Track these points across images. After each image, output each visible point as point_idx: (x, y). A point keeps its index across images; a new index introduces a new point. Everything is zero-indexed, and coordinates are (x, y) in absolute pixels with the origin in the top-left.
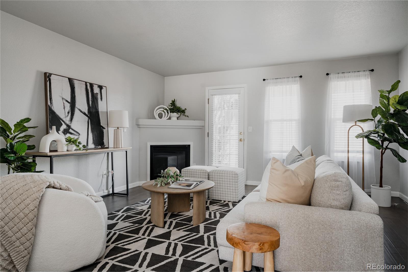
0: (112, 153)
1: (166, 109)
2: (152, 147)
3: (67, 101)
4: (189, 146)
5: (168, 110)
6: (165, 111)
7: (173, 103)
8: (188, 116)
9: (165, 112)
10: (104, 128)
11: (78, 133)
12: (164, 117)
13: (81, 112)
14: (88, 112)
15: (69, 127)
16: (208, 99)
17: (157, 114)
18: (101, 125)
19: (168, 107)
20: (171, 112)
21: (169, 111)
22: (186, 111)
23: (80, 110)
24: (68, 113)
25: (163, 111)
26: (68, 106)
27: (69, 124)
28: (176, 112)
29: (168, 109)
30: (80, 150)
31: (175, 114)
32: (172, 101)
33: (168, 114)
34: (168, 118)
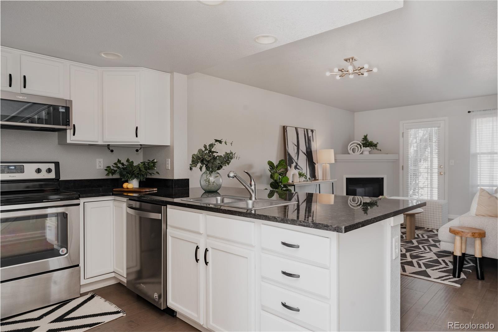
0: (319, 184)
1: (359, 145)
2: (347, 179)
3: (295, 145)
4: (383, 179)
5: (361, 145)
6: (358, 146)
7: (365, 138)
8: (380, 150)
9: (358, 147)
10: (315, 164)
11: (302, 168)
12: (358, 151)
13: (303, 152)
14: (306, 152)
15: (297, 164)
16: (403, 133)
17: (351, 149)
18: (314, 161)
19: (361, 142)
20: (363, 147)
21: (362, 146)
22: (378, 145)
23: (302, 151)
24: (296, 153)
25: (357, 146)
26: (296, 148)
27: (297, 162)
28: (369, 147)
29: (361, 144)
30: (307, 181)
31: (368, 148)
32: (364, 136)
33: (361, 148)
34: (361, 152)
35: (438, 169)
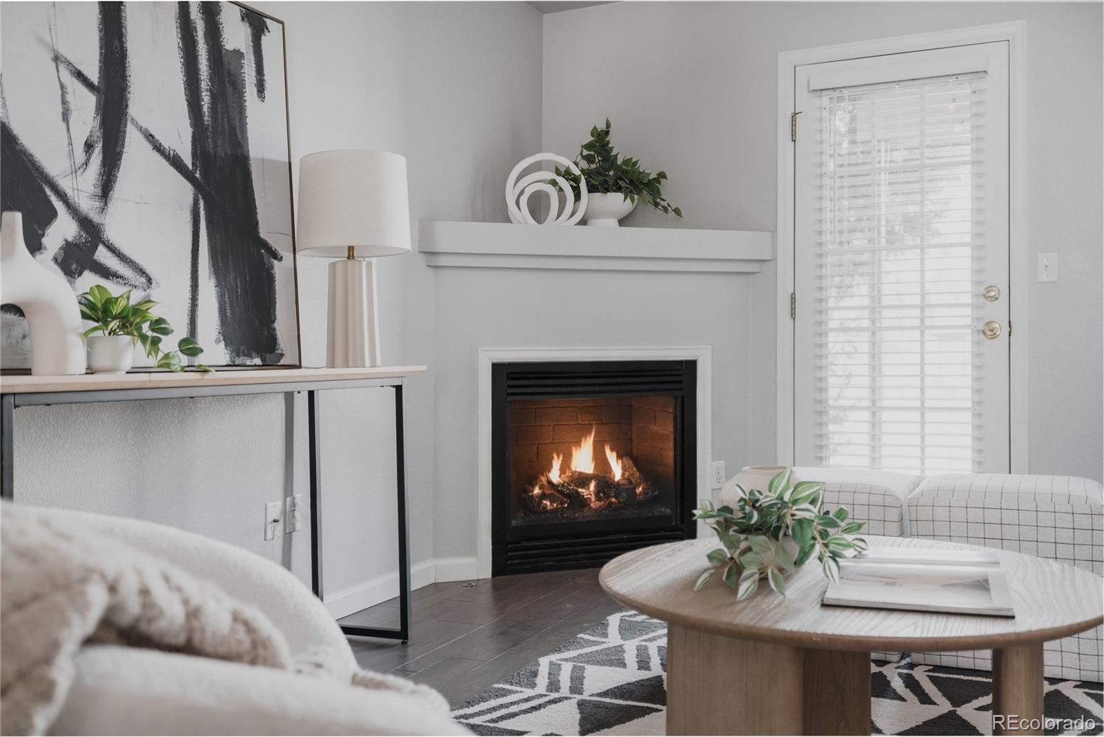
0: (311, 394)
1: (567, 175)
2: (498, 369)
3: (79, 75)
4: (691, 366)
5: (576, 180)
6: (562, 182)
7: (599, 143)
9: (561, 190)
10: (275, 255)
11: (142, 272)
12: (559, 216)
13: (158, 148)
14: (194, 155)
15: (92, 231)
16: (794, 115)
17: (524, 201)
18: (263, 235)
19: (576, 164)
20: (592, 189)
21: (583, 186)
23: (150, 137)
24: (89, 146)
25: (554, 183)
26: (86, 105)
27: (95, 217)
28: (619, 189)
29: (577, 172)
30: (165, 366)
32: (594, 132)
33: (578, 197)
34: (578, 217)
35: (976, 307)
